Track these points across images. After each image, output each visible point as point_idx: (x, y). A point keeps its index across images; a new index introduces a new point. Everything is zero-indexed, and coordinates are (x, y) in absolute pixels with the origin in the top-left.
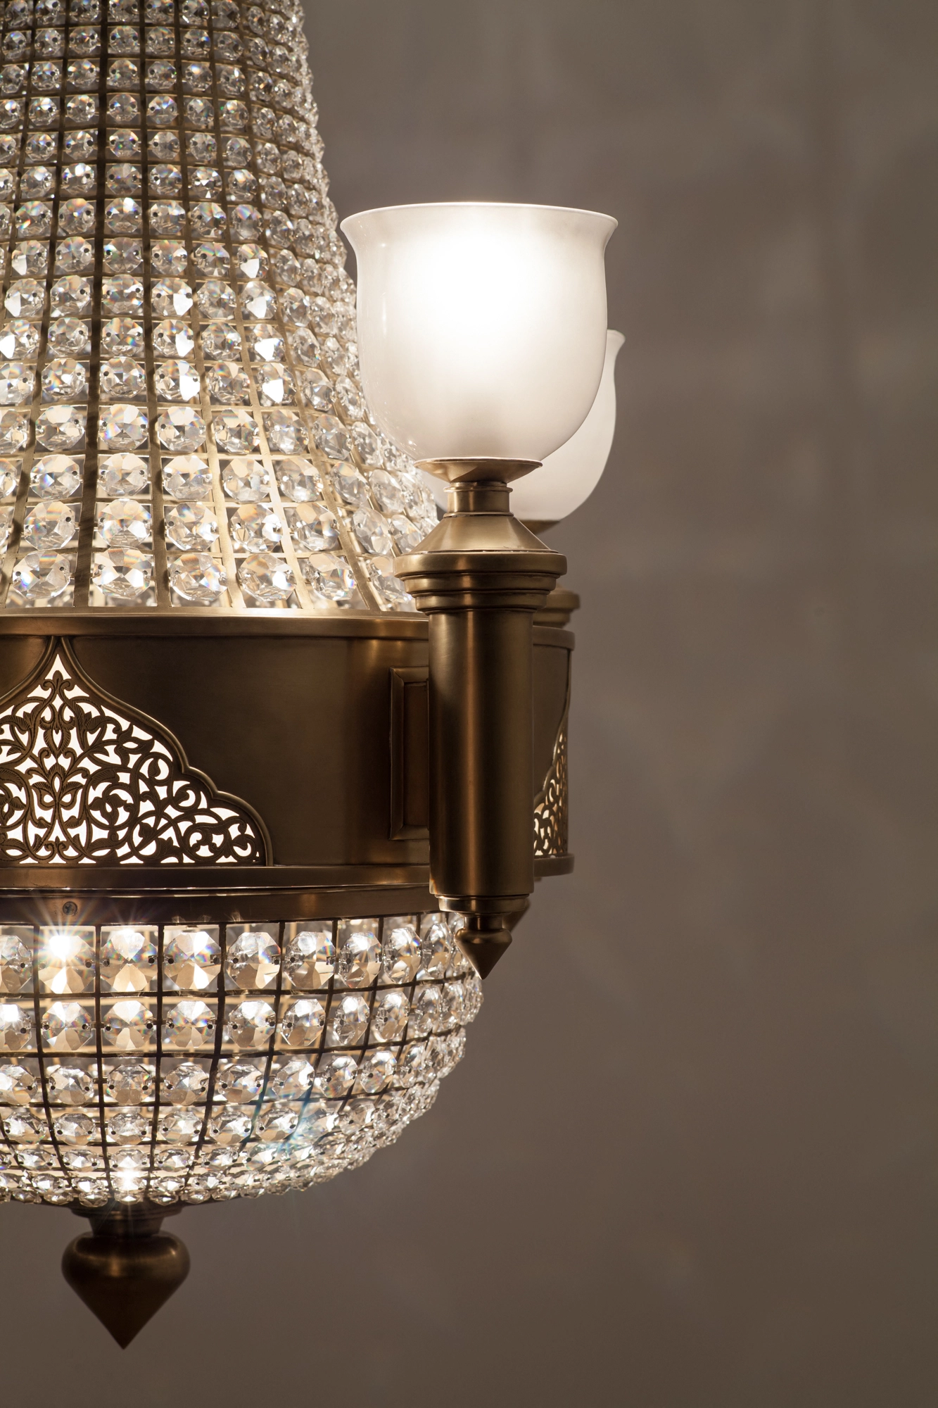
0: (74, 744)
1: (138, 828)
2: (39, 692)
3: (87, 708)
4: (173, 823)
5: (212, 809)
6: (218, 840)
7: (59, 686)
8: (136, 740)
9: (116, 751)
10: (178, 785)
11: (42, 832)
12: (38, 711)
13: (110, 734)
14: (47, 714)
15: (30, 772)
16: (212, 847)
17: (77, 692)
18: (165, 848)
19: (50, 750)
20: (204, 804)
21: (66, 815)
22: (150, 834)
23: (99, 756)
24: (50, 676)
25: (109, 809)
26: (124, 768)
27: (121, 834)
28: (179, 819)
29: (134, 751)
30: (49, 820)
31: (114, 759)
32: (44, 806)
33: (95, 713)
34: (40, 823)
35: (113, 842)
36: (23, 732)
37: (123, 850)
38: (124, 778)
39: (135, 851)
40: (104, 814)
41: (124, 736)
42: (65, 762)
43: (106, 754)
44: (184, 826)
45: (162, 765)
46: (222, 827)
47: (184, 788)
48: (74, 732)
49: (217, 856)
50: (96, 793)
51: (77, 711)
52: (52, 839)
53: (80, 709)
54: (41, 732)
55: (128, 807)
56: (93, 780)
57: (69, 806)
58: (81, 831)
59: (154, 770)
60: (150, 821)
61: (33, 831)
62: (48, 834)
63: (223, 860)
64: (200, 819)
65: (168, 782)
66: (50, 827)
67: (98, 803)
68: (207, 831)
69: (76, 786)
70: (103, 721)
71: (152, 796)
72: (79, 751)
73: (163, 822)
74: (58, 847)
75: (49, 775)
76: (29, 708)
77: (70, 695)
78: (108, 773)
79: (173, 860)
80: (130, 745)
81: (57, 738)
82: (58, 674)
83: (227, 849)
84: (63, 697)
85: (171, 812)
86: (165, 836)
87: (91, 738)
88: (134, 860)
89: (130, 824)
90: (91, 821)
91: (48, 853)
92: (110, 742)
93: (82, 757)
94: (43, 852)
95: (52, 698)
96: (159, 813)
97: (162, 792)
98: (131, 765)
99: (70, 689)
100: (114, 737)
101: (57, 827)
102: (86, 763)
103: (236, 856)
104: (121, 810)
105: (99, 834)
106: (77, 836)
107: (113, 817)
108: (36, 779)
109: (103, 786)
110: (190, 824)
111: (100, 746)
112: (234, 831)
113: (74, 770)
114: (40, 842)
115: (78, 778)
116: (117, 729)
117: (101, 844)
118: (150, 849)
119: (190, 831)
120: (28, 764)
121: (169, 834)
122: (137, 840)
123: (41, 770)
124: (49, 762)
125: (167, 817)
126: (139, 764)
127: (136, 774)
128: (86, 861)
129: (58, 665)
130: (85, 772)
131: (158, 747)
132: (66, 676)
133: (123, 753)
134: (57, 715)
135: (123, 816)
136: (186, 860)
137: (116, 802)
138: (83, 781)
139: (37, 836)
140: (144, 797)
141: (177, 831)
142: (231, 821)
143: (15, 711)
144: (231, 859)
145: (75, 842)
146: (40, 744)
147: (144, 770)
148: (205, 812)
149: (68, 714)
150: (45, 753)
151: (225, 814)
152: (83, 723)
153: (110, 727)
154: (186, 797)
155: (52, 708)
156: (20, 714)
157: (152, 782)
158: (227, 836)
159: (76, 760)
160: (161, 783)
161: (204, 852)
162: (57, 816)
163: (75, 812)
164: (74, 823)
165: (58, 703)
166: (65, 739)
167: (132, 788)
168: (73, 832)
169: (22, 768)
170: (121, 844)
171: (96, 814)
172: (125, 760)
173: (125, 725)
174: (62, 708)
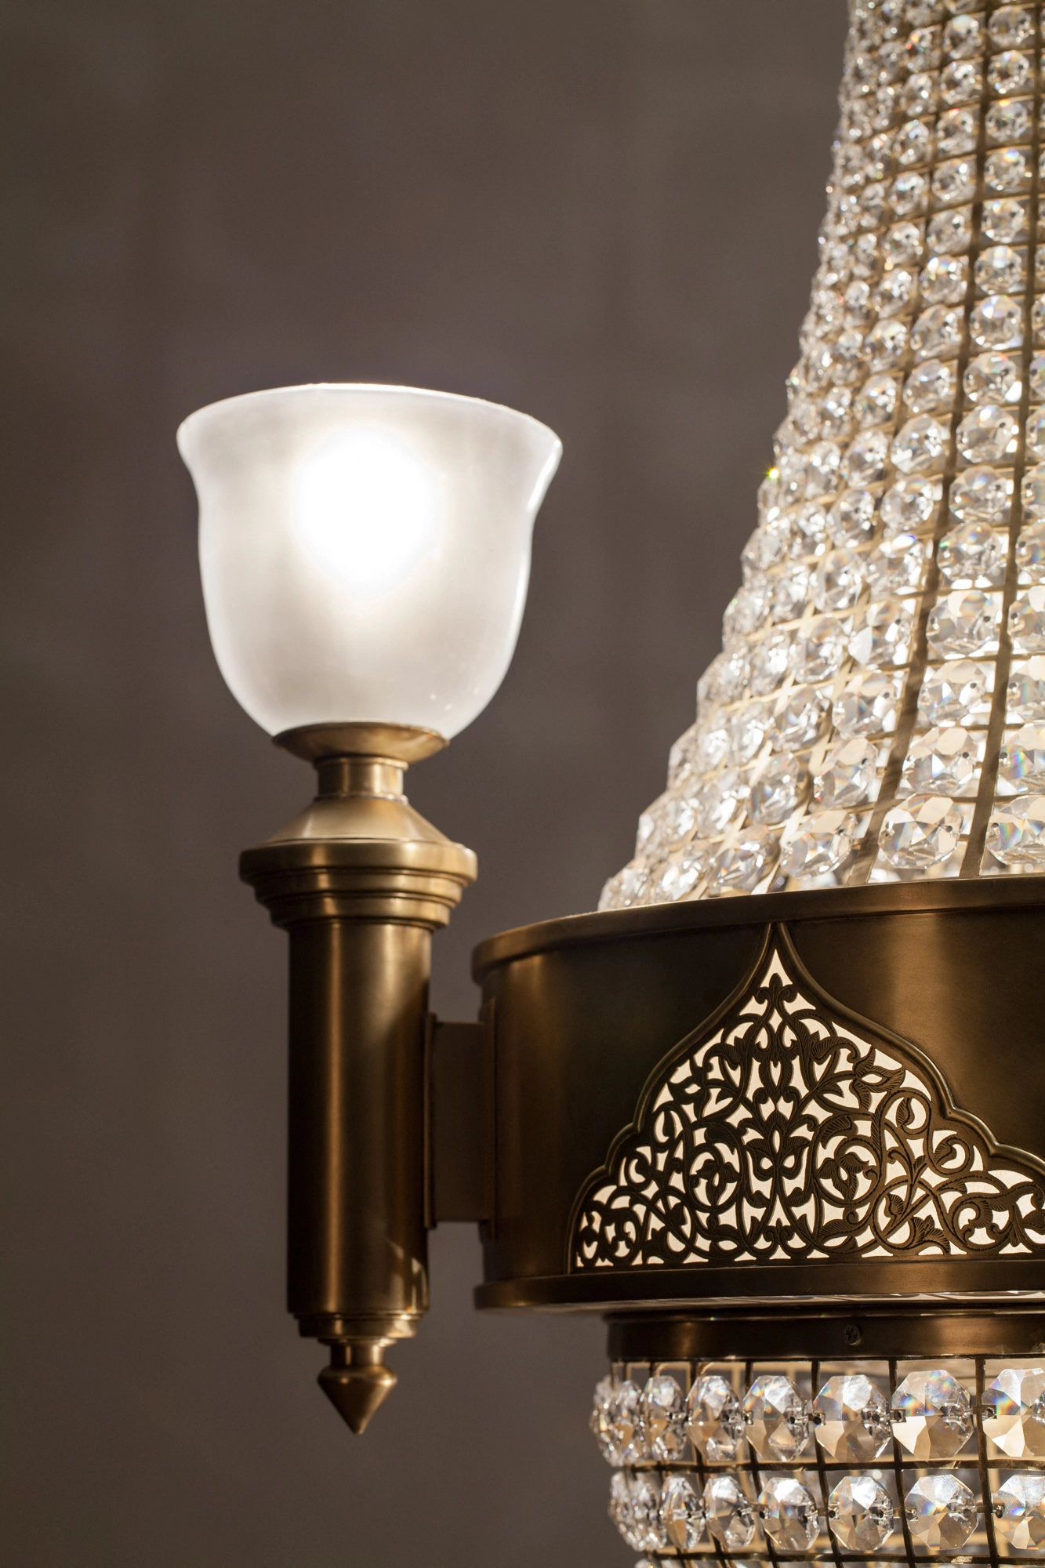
0: (798, 1082)
1: (883, 1204)
2: (754, 1007)
3: (813, 1026)
4: (934, 1194)
5: (993, 1173)
6: (1001, 1219)
7: (776, 996)
8: (879, 1071)
9: (853, 1088)
10: (939, 1136)
11: (759, 1213)
12: (752, 1034)
13: (844, 1065)
14: (763, 1039)
15: (745, 1124)
16: (992, 1229)
17: (800, 1003)
18: (923, 1233)
19: (769, 1091)
20: (978, 1165)
21: (789, 1186)
22: (901, 1212)
23: (831, 1097)
24: (766, 983)
25: (844, 1175)
26: (862, 1113)
27: (862, 1212)
28: (943, 1188)
29: (877, 1088)
30: (767, 1194)
31: (850, 1101)
32: (762, 1175)
33: (824, 1034)
34: (757, 1200)
35: (850, 1226)
36: (734, 1068)
37: (865, 1238)
38: (864, 1128)
39: (880, 1239)
40: (838, 1184)
41: (863, 1065)
42: (786, 1108)
43: (840, 1093)
44: (949, 1198)
45: (916, 1106)
46: (1007, 1198)
47: (949, 1141)
48: (796, 1063)
49: (1001, 1244)
50: (826, 1153)
51: (800, 1031)
52: (773, 1223)
53: (804, 1028)
54: (756, 1065)
55: (869, 1172)
56: (823, 1133)
57: (792, 1173)
58: (806, 1210)
59: (906, 1114)
60: (901, 1192)
61: (751, 1212)
62: (768, 1216)
63: (1009, 1249)
64: (973, 1187)
65: (926, 1132)
66: (769, 1205)
67: (830, 1169)
68: (984, 1206)
69: (803, 1142)
70: (834, 1045)
71: (903, 1155)
72: (804, 1091)
73: (920, 1193)
74: (779, 1236)
75: (766, 1127)
76: (740, 1031)
77: (791, 1008)
78: (842, 1121)
79: (934, 1250)
80: (872, 1079)
81: (776, 1073)
82: (776, 978)
83: (1014, 1232)
84: (783, 1012)
85: (931, 1177)
86: (922, 1214)
87: (819, 1070)
88: (880, 1252)
89: (873, 1197)
90: (822, 1195)
91: (769, 1244)
92: (844, 1076)
93: (808, 1099)
94: (762, 1244)
95: (768, 1014)
96: (913, 1180)
97: (917, 1147)
98: (872, 1109)
99: (791, 999)
100: (849, 1067)
101: (778, 1206)
102: (813, 1109)
103: (1029, 1243)
104: (860, 1176)
105: (833, 1213)
106: (804, 1217)
107: (849, 1187)
108: (752, 1135)
109: (835, 1141)
110: (958, 1195)
111: (830, 1081)
112: (1025, 1205)
113: (798, 1118)
114: (760, 1227)
115: (803, 1132)
116: (854, 1056)
117: (834, 1229)
118: (901, 1236)
119: (958, 1206)
120: (742, 1113)
121: (928, 1210)
122: (883, 1221)
123: (756, 1122)
124: (767, 1109)
125: (924, 1185)
126: (884, 1106)
127: (878, 1121)
128: (816, 1254)
129: (776, 966)
130: (811, 1121)
131: (911, 1081)
132: (786, 981)
133: (862, 1091)
134: (776, 1037)
135: (864, 1185)
136: (955, 1250)
137: (855, 1165)
138: (809, 1135)
139: (753, 1219)
140: (893, 1155)
141: (939, 1205)
142: (1020, 1190)
143: (724, 1037)
144: (1022, 1248)
145: (799, 1225)
146: (755, 1083)
147: (891, 1115)
148: (983, 1177)
149: (789, 1037)
150: (761, 1096)
151: (1011, 1178)
152: (810, 1049)
153: (845, 1053)
154: (952, 1154)
155: (769, 1029)
156: (730, 1041)
157: (901, 1135)
158: (1015, 1211)
159: (800, 1104)
160: (915, 1135)
161: (981, 1237)
162: (777, 1188)
163: (800, 1182)
164: (799, 1198)
165: (776, 1021)
166: (787, 1074)
167: (874, 1143)
168: (798, 1211)
169: (734, 1120)
170: (860, 1228)
171: (828, 1184)
172: (864, 1101)
173: (864, 1048)
174: (781, 1028)
